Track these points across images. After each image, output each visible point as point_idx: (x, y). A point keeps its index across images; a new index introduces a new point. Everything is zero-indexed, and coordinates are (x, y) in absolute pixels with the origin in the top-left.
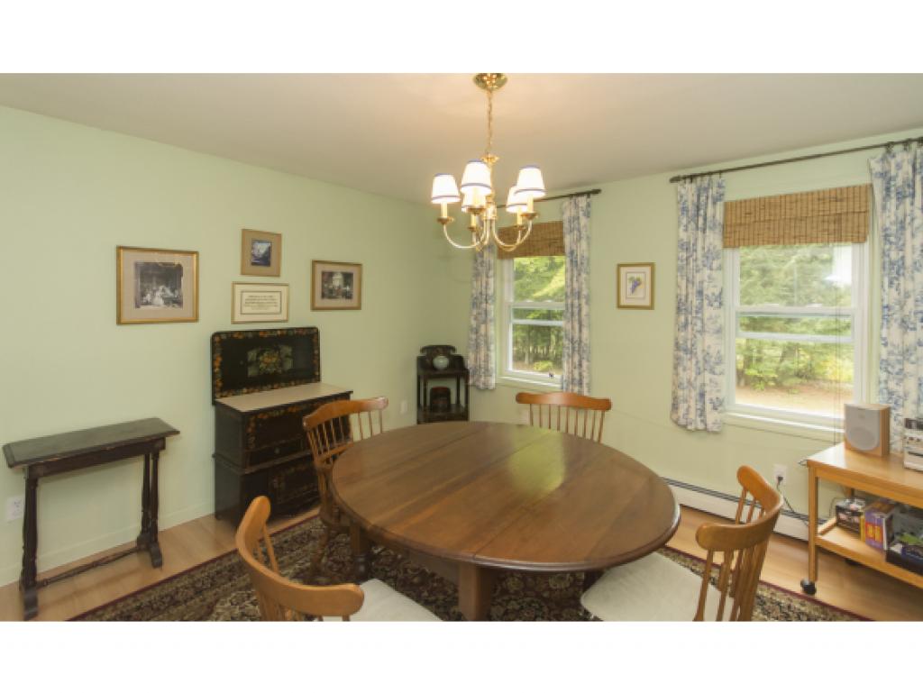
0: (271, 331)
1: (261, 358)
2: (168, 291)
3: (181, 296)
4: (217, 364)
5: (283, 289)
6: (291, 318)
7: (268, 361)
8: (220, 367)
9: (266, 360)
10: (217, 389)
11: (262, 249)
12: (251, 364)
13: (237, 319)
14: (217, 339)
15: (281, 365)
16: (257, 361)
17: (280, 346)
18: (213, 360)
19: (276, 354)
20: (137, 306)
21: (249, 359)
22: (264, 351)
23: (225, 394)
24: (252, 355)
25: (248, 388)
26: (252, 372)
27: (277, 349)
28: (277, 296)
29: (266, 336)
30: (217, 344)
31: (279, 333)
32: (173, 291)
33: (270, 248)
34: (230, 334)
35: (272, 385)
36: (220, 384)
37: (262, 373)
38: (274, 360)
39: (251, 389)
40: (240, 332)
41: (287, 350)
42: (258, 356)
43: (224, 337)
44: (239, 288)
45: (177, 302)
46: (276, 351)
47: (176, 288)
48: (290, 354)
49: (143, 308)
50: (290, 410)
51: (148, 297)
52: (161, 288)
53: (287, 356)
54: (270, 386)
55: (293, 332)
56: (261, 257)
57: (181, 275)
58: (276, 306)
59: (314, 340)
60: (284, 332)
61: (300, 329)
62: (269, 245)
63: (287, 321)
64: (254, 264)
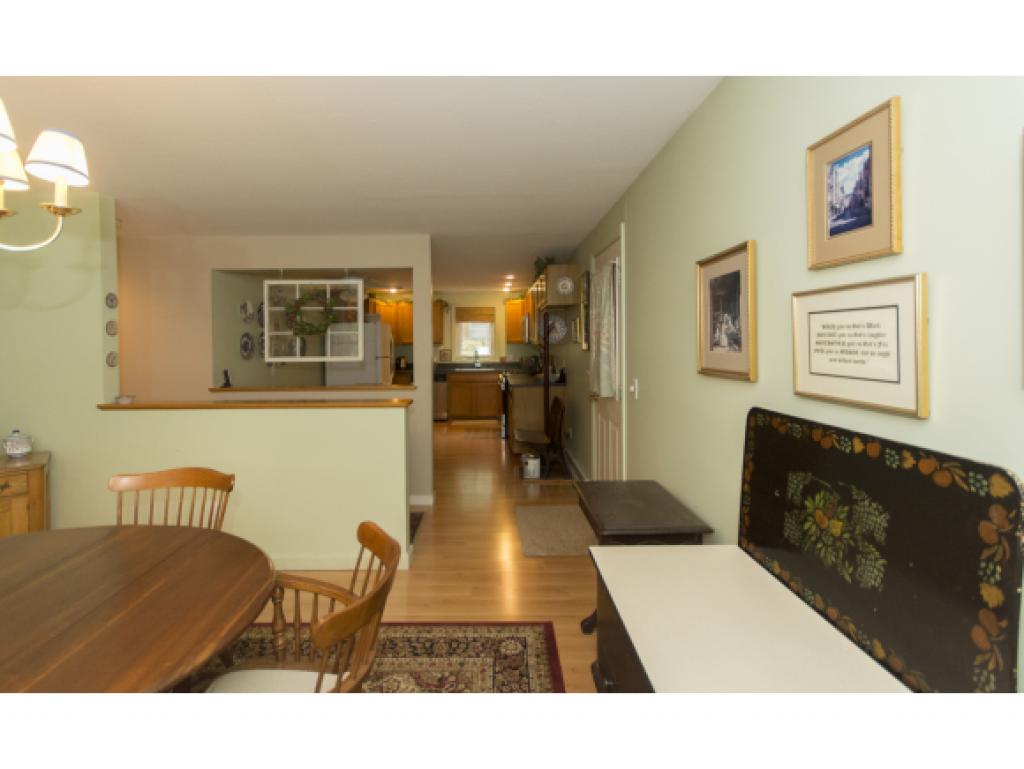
1: (809, 504)
2: (730, 321)
4: (748, 475)
5: (905, 296)
7: (824, 523)
8: (750, 485)
9: (819, 516)
10: (744, 529)
11: (849, 178)
12: (791, 505)
13: (802, 386)
14: (753, 422)
15: (852, 555)
16: (803, 507)
17: (856, 493)
18: (745, 466)
19: (843, 512)
21: (790, 494)
22: (819, 488)
23: (752, 546)
24: (795, 485)
26: (790, 529)
27: (846, 497)
28: (888, 323)
29: (827, 442)
30: (751, 433)
33: (868, 168)
34: (768, 419)
36: (747, 520)
37: (805, 547)
38: (836, 528)
39: (786, 576)
40: (783, 418)
41: (874, 517)
42: (806, 492)
43: (760, 419)
44: (801, 308)
46: (844, 503)
48: (880, 535)
51: (718, 334)
52: (726, 316)
53: (871, 538)
55: (902, 459)
56: (847, 203)
57: (739, 293)
58: (886, 354)
59: (987, 530)
60: (874, 451)
61: (929, 454)
62: (866, 154)
63: (913, 415)
64: (834, 232)
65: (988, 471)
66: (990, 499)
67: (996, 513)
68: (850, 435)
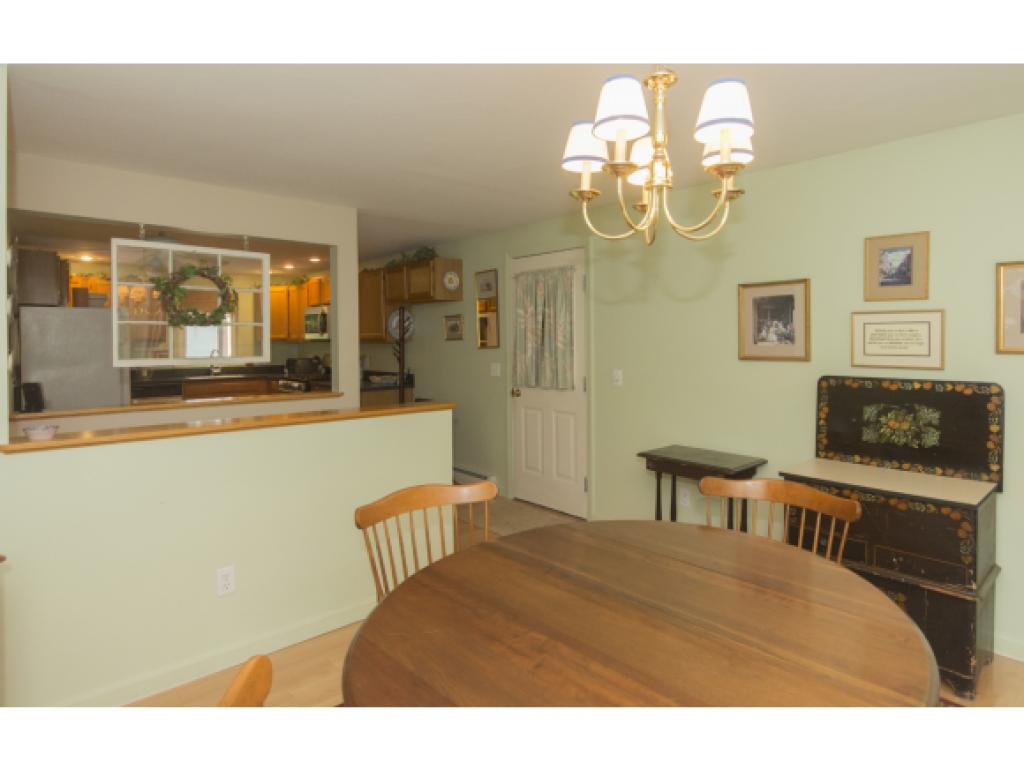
0: (904, 381)
1: (883, 419)
2: (781, 326)
3: (792, 331)
4: (823, 416)
5: (935, 318)
6: (947, 365)
7: (896, 426)
8: (826, 420)
9: (891, 423)
10: (821, 447)
11: (895, 260)
12: (867, 424)
13: (857, 361)
14: (824, 384)
15: (918, 435)
16: (878, 422)
17: (917, 407)
18: (819, 410)
19: (910, 417)
20: (755, 343)
21: (866, 417)
22: (890, 410)
23: (831, 454)
24: (870, 412)
25: (861, 456)
26: (868, 435)
27: (911, 410)
28: (923, 330)
29: (894, 387)
30: (824, 391)
31: (917, 386)
32: (785, 326)
33: (909, 258)
34: (841, 381)
35: (901, 463)
36: (825, 441)
37: (883, 441)
38: (905, 426)
39: (867, 460)
40: (855, 379)
41: (931, 415)
42: (880, 414)
43: (832, 382)
44: (859, 320)
45: (789, 338)
46: (910, 413)
47: (788, 323)
48: (935, 422)
49: (760, 344)
50: (892, 502)
51: (764, 333)
52: (775, 322)
53: (930, 424)
54: (896, 464)
55: (945, 387)
56: (894, 272)
57: (793, 308)
58: (921, 344)
59: (990, 406)
60: (927, 386)
61: (959, 383)
62: (908, 252)
63: (941, 369)
64: (883, 284)
65: (989, 385)
66: (991, 395)
67: (995, 400)
68: (911, 382)
